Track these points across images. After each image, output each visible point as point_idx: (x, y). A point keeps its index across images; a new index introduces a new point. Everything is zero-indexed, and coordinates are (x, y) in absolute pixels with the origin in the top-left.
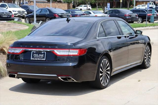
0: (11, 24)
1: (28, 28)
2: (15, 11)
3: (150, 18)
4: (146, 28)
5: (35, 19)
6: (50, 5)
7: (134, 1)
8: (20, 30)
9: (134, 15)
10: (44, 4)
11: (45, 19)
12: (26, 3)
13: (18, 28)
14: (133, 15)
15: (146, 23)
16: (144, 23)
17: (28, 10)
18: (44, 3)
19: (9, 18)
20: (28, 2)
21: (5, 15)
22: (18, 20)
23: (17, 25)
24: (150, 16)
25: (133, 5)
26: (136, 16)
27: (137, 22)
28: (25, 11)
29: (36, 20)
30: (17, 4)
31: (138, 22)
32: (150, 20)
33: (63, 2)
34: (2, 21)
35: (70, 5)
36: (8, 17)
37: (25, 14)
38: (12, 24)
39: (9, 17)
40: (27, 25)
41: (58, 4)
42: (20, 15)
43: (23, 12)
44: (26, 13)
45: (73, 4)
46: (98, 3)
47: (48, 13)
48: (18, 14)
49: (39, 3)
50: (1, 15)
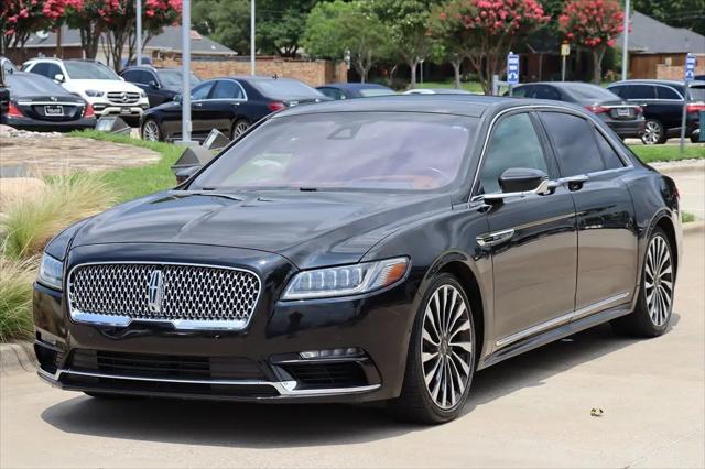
0: (81, 145)
1: (160, 161)
2: (99, 95)
3: (698, 120)
4: (679, 164)
5: (187, 124)
6: (250, 69)
7: (621, 54)
8: (126, 169)
9: (626, 108)
10: (224, 63)
11: (229, 127)
12: (145, 61)
13: (115, 162)
14: (623, 109)
15: (682, 142)
16: (672, 143)
17: (155, 88)
18: (220, 60)
19: (71, 120)
20: (149, 57)
21: (54, 107)
22: (113, 129)
23: (110, 146)
24: (697, 111)
25: (620, 71)
26: (636, 112)
27: (639, 140)
28: (141, 91)
29: (191, 130)
30: (104, 62)
31: (644, 139)
32: (698, 131)
33: (306, 55)
34: (43, 134)
35: (337, 67)
36: (66, 119)
37: (140, 106)
38: (85, 145)
39: (72, 114)
40: (153, 149)
41: (285, 64)
42: (118, 109)
43: (133, 97)
44: (145, 101)
45: (351, 65)
46: (459, 62)
47: (243, 97)
48: (108, 106)
49: (200, 59)
50: (37, 109)
